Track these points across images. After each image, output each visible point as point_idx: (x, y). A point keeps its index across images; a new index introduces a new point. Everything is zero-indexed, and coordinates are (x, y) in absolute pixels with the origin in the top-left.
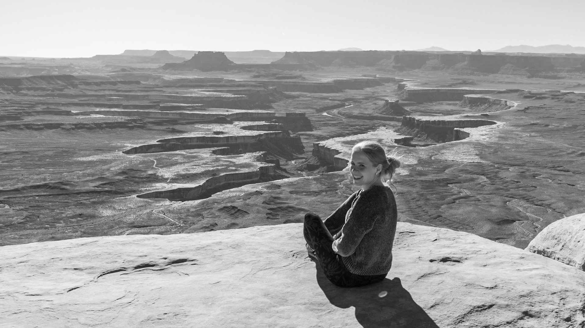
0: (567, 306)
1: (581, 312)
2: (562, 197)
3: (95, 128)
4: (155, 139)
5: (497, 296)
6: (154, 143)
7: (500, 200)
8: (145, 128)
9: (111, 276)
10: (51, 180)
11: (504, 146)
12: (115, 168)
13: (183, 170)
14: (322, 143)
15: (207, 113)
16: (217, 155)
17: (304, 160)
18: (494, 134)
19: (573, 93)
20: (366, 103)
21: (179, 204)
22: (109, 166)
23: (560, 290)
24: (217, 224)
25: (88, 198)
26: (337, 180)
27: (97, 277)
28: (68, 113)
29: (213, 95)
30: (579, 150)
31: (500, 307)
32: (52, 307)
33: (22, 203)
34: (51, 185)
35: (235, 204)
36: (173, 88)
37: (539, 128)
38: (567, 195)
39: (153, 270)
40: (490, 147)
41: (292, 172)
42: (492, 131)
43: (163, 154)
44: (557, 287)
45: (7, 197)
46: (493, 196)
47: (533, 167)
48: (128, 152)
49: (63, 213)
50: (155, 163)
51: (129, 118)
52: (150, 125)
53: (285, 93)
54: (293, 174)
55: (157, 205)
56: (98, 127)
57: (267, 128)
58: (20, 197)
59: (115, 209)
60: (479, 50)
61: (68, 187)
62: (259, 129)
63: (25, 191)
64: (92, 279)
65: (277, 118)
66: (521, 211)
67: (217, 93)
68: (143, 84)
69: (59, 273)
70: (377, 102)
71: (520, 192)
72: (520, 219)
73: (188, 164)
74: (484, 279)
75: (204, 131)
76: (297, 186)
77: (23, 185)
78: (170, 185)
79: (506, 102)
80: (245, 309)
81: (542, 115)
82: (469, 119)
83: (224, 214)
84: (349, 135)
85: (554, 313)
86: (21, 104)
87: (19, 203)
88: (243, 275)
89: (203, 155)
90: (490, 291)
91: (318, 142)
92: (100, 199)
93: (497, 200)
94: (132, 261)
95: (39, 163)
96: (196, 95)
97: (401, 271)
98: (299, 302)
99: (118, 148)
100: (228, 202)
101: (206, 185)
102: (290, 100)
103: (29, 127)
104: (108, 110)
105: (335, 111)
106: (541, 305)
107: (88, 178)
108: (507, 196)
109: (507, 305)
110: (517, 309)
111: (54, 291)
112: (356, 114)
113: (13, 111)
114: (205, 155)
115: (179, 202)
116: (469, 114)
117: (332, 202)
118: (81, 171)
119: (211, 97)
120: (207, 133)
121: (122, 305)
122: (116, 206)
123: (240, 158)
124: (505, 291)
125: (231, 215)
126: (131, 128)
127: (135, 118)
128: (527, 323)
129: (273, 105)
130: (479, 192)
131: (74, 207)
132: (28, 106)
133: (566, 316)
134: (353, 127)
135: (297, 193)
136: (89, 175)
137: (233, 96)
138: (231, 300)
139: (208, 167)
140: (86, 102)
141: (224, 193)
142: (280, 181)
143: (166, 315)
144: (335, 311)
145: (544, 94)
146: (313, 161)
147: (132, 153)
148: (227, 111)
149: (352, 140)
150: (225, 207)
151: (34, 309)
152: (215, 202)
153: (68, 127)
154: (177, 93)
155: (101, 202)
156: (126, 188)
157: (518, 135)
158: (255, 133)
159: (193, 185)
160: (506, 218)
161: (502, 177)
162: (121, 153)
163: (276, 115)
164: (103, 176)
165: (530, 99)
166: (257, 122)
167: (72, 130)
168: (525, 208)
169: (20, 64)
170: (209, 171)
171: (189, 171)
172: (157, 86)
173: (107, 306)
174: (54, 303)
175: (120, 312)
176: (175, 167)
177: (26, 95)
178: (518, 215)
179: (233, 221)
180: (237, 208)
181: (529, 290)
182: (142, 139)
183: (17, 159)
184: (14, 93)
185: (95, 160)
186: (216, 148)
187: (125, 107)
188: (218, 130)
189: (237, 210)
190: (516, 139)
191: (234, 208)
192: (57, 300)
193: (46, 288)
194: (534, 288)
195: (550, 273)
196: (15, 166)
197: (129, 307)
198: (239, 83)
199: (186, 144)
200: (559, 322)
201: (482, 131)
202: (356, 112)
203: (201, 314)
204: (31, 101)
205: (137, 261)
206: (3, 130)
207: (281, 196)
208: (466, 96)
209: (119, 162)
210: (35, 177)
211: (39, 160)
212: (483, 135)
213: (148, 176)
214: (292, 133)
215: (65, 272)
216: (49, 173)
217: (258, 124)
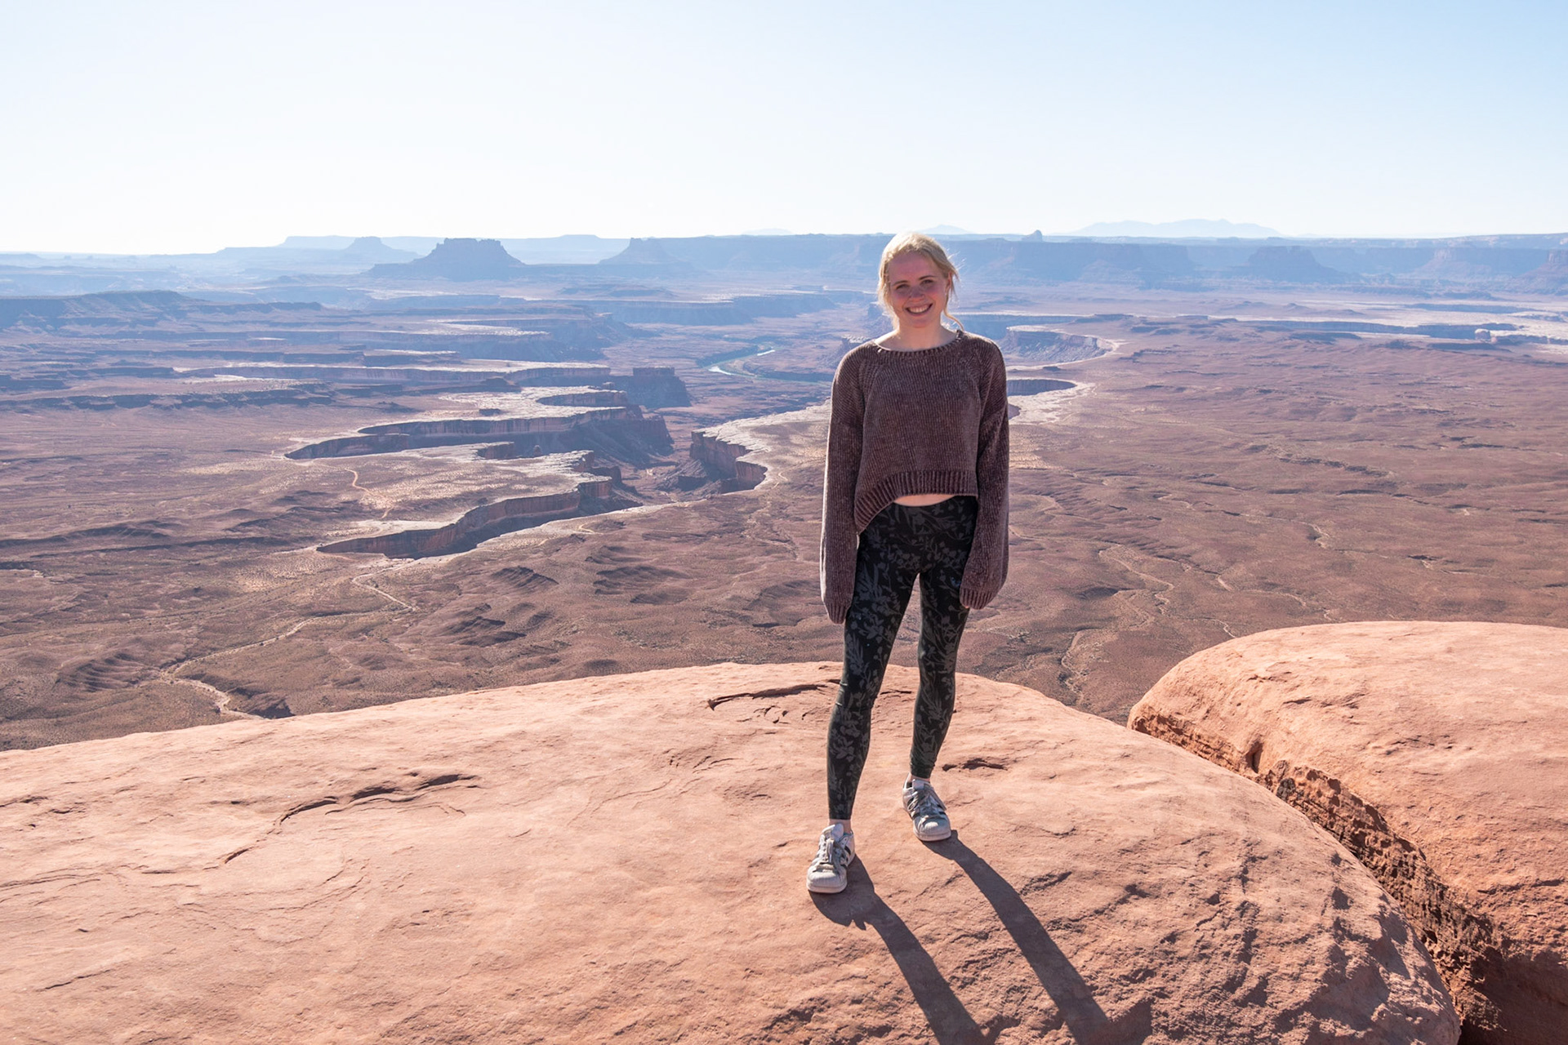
0: (1212, 870)
1: (1240, 881)
2: (1213, 539)
3: (226, 404)
4: (354, 426)
5: (1076, 853)
6: (353, 436)
7: (1086, 547)
8: (333, 404)
9: (307, 817)
10: (132, 516)
11: (1092, 433)
12: (269, 490)
13: (415, 492)
14: (710, 431)
15: (465, 370)
16: (487, 459)
17: (672, 467)
18: (1071, 407)
19: (1235, 320)
20: (804, 344)
21: (409, 565)
22: (256, 484)
23: (1198, 834)
24: (489, 607)
25: (213, 554)
26: (742, 510)
27: (279, 820)
28: (167, 373)
29: (478, 331)
30: (1247, 441)
31: (1083, 877)
32: (200, 902)
33: (70, 567)
34: (131, 527)
35: (527, 564)
36: (391, 317)
37: (1165, 396)
38: (1225, 535)
39: (390, 801)
40: (1064, 436)
41: (647, 494)
42: (1066, 402)
43: (372, 458)
44: (1194, 825)
45: (37, 554)
46: (1071, 538)
47: (1154, 476)
48: (296, 455)
49: (158, 587)
50: (356, 478)
51: (298, 383)
52: (342, 396)
53: (631, 325)
54: (650, 498)
55: (362, 566)
56: (232, 401)
57: (593, 402)
58: (65, 554)
59: (270, 576)
60: (1038, 233)
61: (168, 531)
62: (576, 402)
63: (76, 541)
64: (270, 826)
65: (614, 378)
66: (1128, 570)
67: (487, 328)
68: (327, 310)
69: (204, 815)
70: (825, 342)
71: (1127, 529)
72: (1127, 586)
73: (427, 480)
74: (1049, 812)
75: (460, 409)
76: (658, 523)
77: (72, 528)
78: (389, 524)
79: (1095, 340)
80: (584, 897)
81: (1170, 368)
82: (1018, 378)
83: (503, 584)
84: (766, 413)
85: (1186, 887)
86: (64, 353)
87: (62, 568)
88: (574, 814)
89: (457, 458)
90: (1062, 841)
91: (702, 430)
92: (239, 557)
93: (1079, 547)
94: (349, 782)
95: (106, 480)
96: (442, 332)
97: (888, 798)
98: (689, 876)
99: (276, 447)
100: (514, 559)
101: (465, 523)
102: (641, 342)
103: (82, 403)
104: (252, 364)
105: (737, 363)
106: (1161, 870)
107: (212, 512)
108: (1099, 539)
109: (1096, 873)
110: (1115, 880)
111: (199, 862)
112: (781, 370)
113: (48, 369)
114: (461, 460)
115: (408, 560)
116: (1018, 368)
117: (733, 556)
118: (196, 496)
119: (473, 336)
120: (466, 411)
121: (339, 894)
122: (274, 571)
123: (538, 464)
124: (1091, 841)
125: (519, 585)
126: (303, 404)
127: (311, 381)
128: (1135, 909)
129: (606, 351)
130: (1041, 531)
131: (182, 573)
132: (80, 357)
133: (1211, 892)
134: (776, 398)
135: (658, 537)
136: (213, 505)
137: (520, 333)
138: (554, 874)
139: (469, 484)
140: (205, 349)
141: (502, 541)
142: (621, 512)
143: (427, 914)
144: (759, 896)
145: (1173, 323)
146: (691, 470)
147: (306, 458)
148: (508, 366)
149: (774, 423)
150: (505, 570)
151: (164, 906)
152: (484, 558)
153: (167, 402)
154: (401, 328)
155: (240, 561)
156: (293, 533)
157: (1120, 409)
158: (568, 411)
159: (437, 523)
160: (1097, 585)
161: (1089, 499)
162: (282, 457)
163: (612, 373)
164: (244, 507)
165: (1145, 334)
166: (571, 388)
167: (175, 409)
168: (1139, 563)
169: (61, 268)
170: (471, 493)
171: (429, 494)
172: (357, 313)
173: (308, 897)
174: (204, 890)
175: (337, 911)
176: (398, 485)
177: (75, 335)
178: (1124, 578)
179: (523, 600)
180: (532, 571)
181: (1138, 837)
182: (326, 426)
183: (59, 473)
184: (48, 331)
185: (226, 472)
186: (485, 445)
187: (290, 358)
188: (490, 406)
189: (531, 575)
190: (1116, 419)
191: (525, 570)
192: (209, 884)
193: (182, 853)
194: (1148, 832)
195: (1178, 794)
196: (53, 488)
197: (352, 899)
198: (534, 305)
199: (421, 437)
200: (1196, 907)
201: (1046, 402)
202: (781, 365)
203: (497, 911)
204: (85, 348)
205: (357, 782)
206: (26, 411)
207: (624, 544)
208: (1011, 328)
209: (278, 476)
210: (98, 511)
211: (105, 475)
212: (1047, 411)
213: (342, 505)
214: (646, 411)
215: (214, 811)
216: (127, 502)
217: (574, 392)
